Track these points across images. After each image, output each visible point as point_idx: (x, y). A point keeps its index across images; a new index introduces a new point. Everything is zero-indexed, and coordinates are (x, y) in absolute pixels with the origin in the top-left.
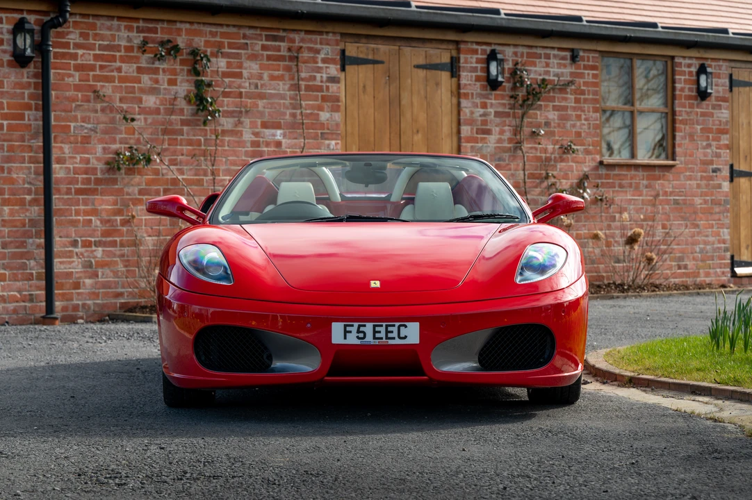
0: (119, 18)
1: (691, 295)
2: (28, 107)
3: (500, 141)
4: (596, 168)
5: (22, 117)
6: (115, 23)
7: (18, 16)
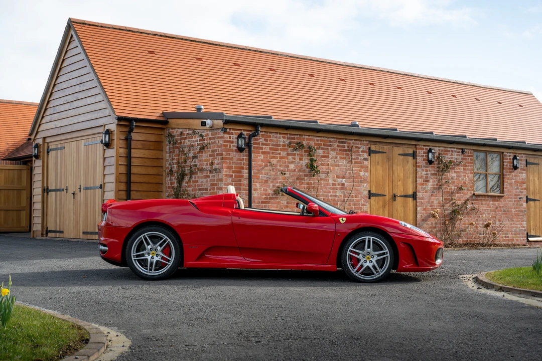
0: (280, 133)
1: (511, 248)
2: (243, 168)
3: (433, 185)
4: (472, 197)
6: (278, 135)
7: (239, 132)
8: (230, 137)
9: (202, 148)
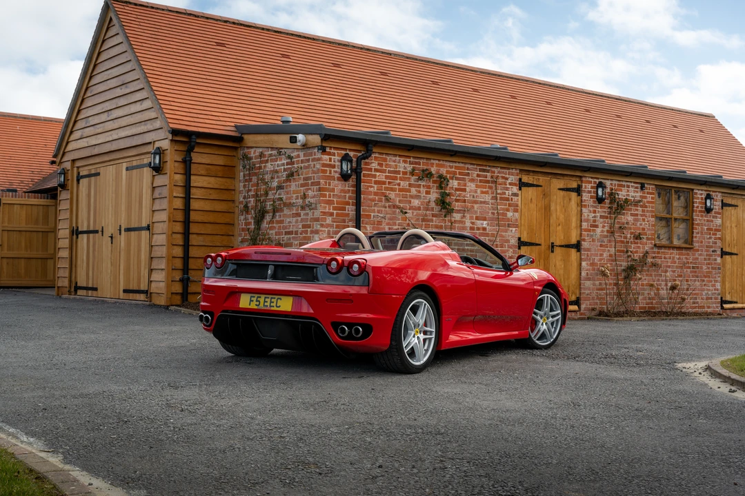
0: (400, 156)
1: (704, 319)
2: (348, 203)
3: (602, 231)
4: (652, 248)
5: (344, 209)
6: (398, 158)
7: (344, 152)
8: (330, 160)
9: (291, 175)
